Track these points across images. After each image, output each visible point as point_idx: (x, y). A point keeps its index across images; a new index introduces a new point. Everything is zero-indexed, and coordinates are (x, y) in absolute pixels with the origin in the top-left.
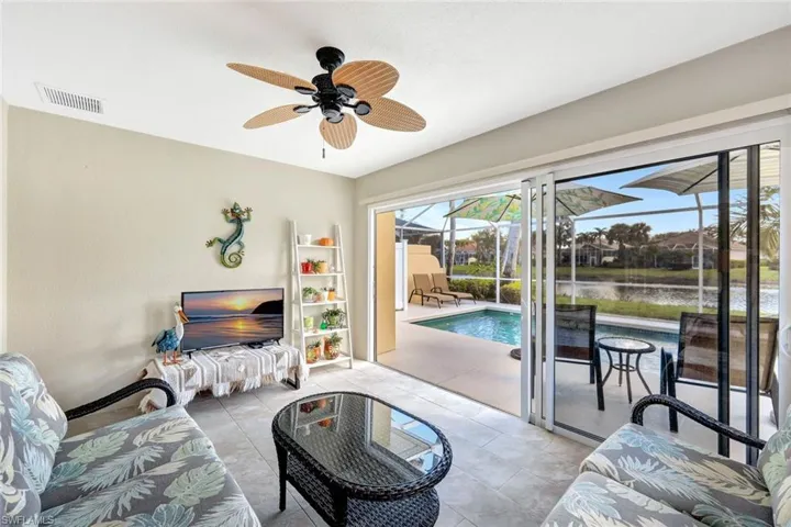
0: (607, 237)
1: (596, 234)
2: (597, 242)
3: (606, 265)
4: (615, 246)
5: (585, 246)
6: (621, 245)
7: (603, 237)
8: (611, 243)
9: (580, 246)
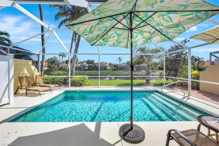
3: (86, 70)
7: (85, 63)
8: (87, 64)
9: (80, 65)
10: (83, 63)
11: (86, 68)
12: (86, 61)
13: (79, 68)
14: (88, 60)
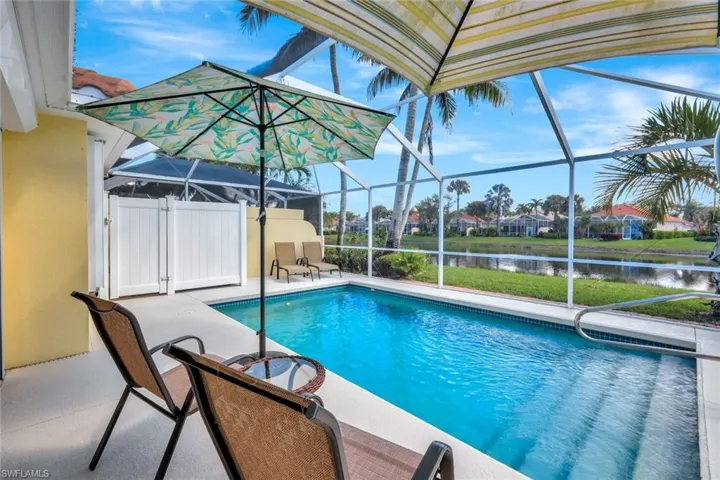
0: (543, 207)
1: (533, 205)
2: (534, 212)
3: (541, 235)
4: (551, 217)
5: (522, 217)
6: (556, 216)
7: (539, 208)
8: (546, 214)
9: (517, 217)
10: (530, 211)
11: (545, 230)
12: (543, 201)
13: (514, 228)
14: (553, 198)
